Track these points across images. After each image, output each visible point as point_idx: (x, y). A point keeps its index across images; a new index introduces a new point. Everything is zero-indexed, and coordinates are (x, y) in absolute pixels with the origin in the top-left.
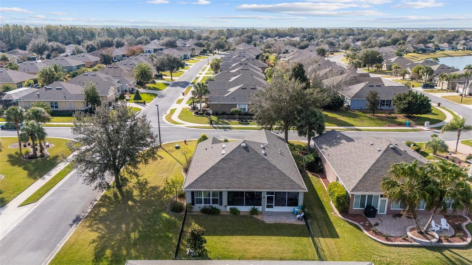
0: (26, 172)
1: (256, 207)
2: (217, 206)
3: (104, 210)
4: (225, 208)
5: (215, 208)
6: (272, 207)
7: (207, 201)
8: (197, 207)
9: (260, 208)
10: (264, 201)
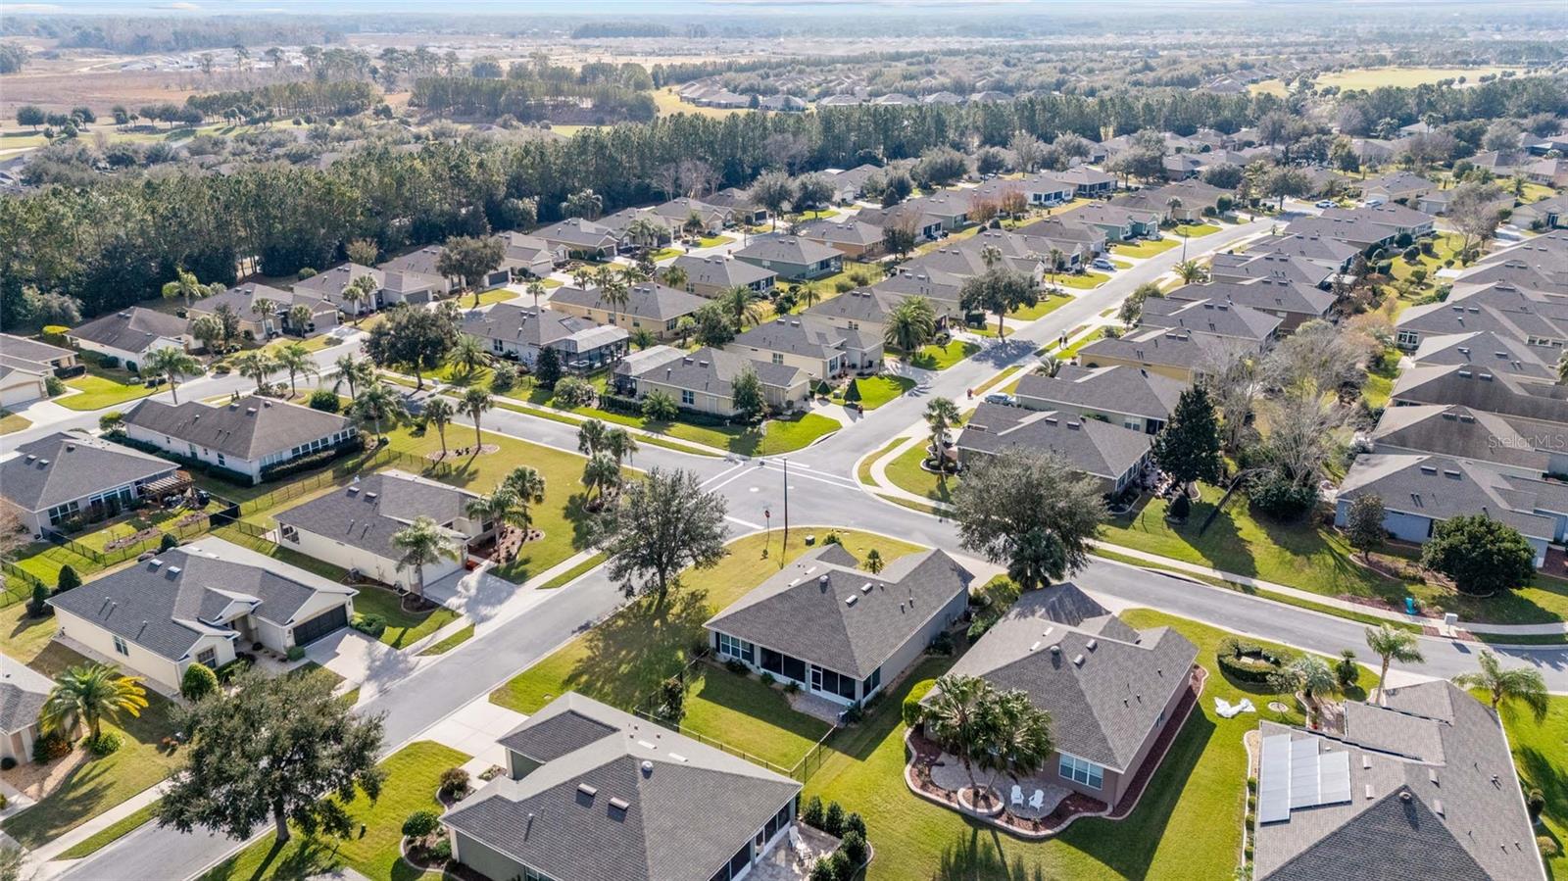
0: (574, 534)
1: (798, 682)
2: (746, 662)
3: (621, 622)
4: (757, 670)
5: (744, 666)
6: (818, 689)
7: (735, 652)
8: (724, 656)
9: (803, 686)
10: (809, 676)
